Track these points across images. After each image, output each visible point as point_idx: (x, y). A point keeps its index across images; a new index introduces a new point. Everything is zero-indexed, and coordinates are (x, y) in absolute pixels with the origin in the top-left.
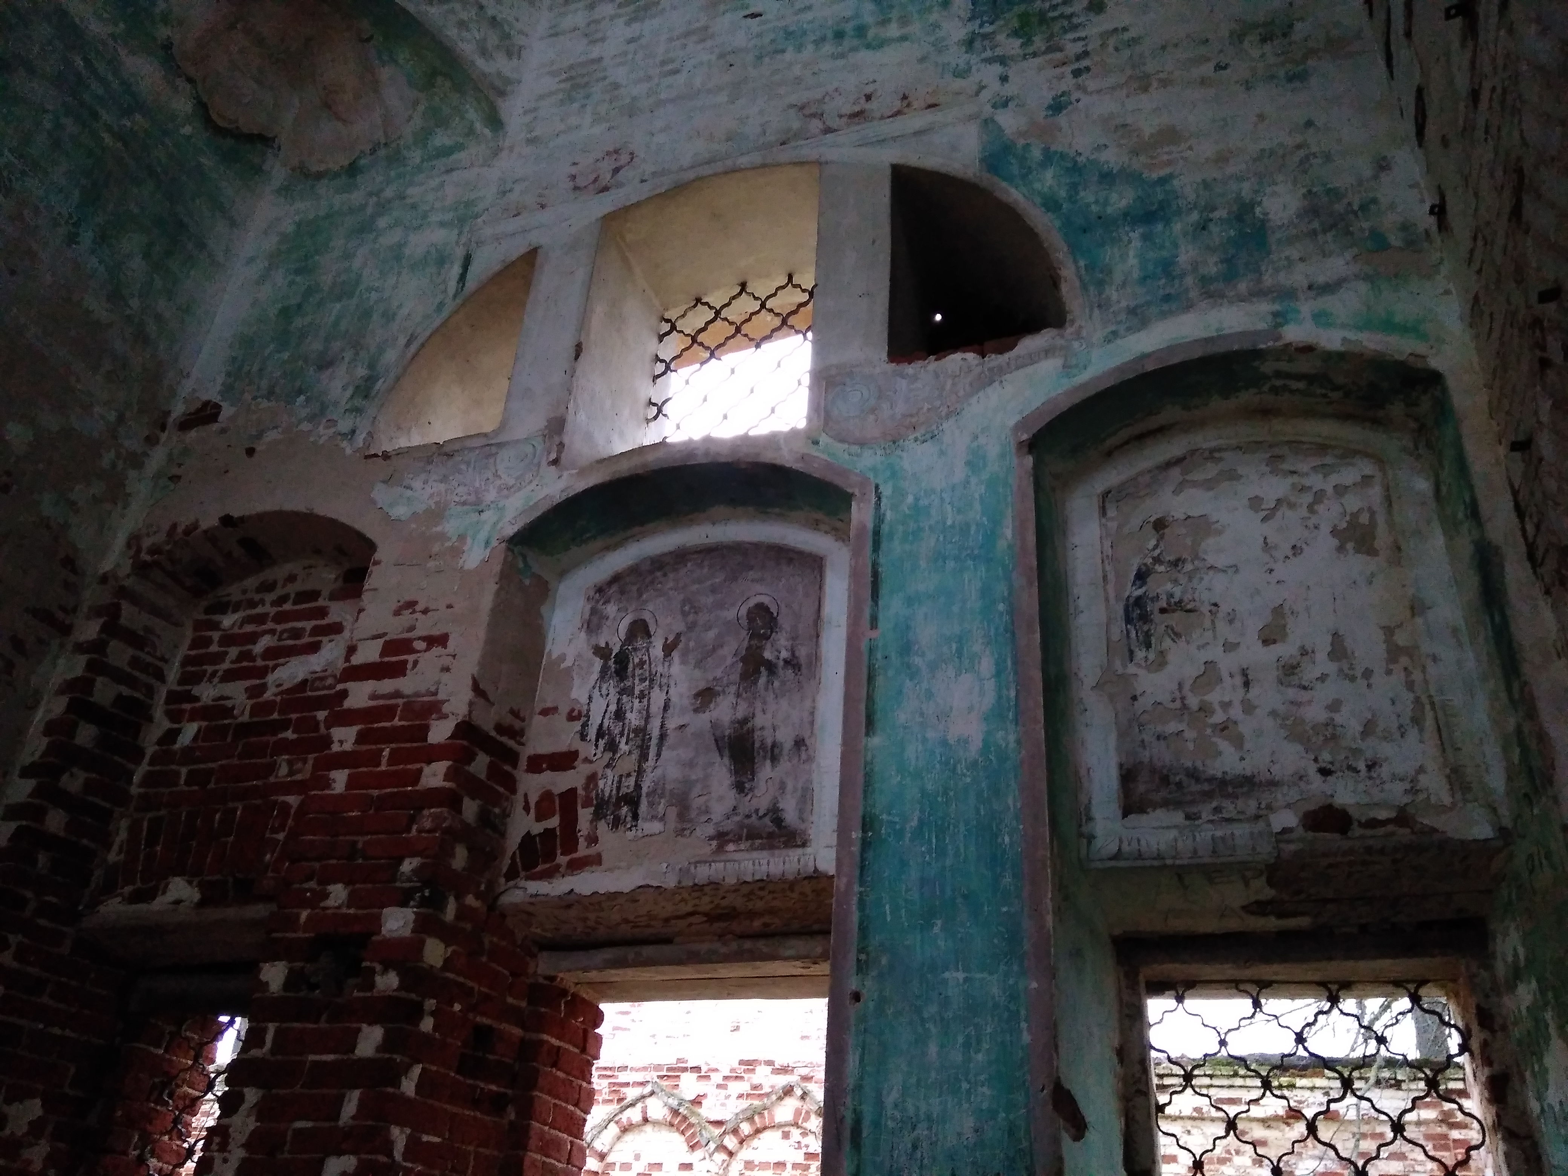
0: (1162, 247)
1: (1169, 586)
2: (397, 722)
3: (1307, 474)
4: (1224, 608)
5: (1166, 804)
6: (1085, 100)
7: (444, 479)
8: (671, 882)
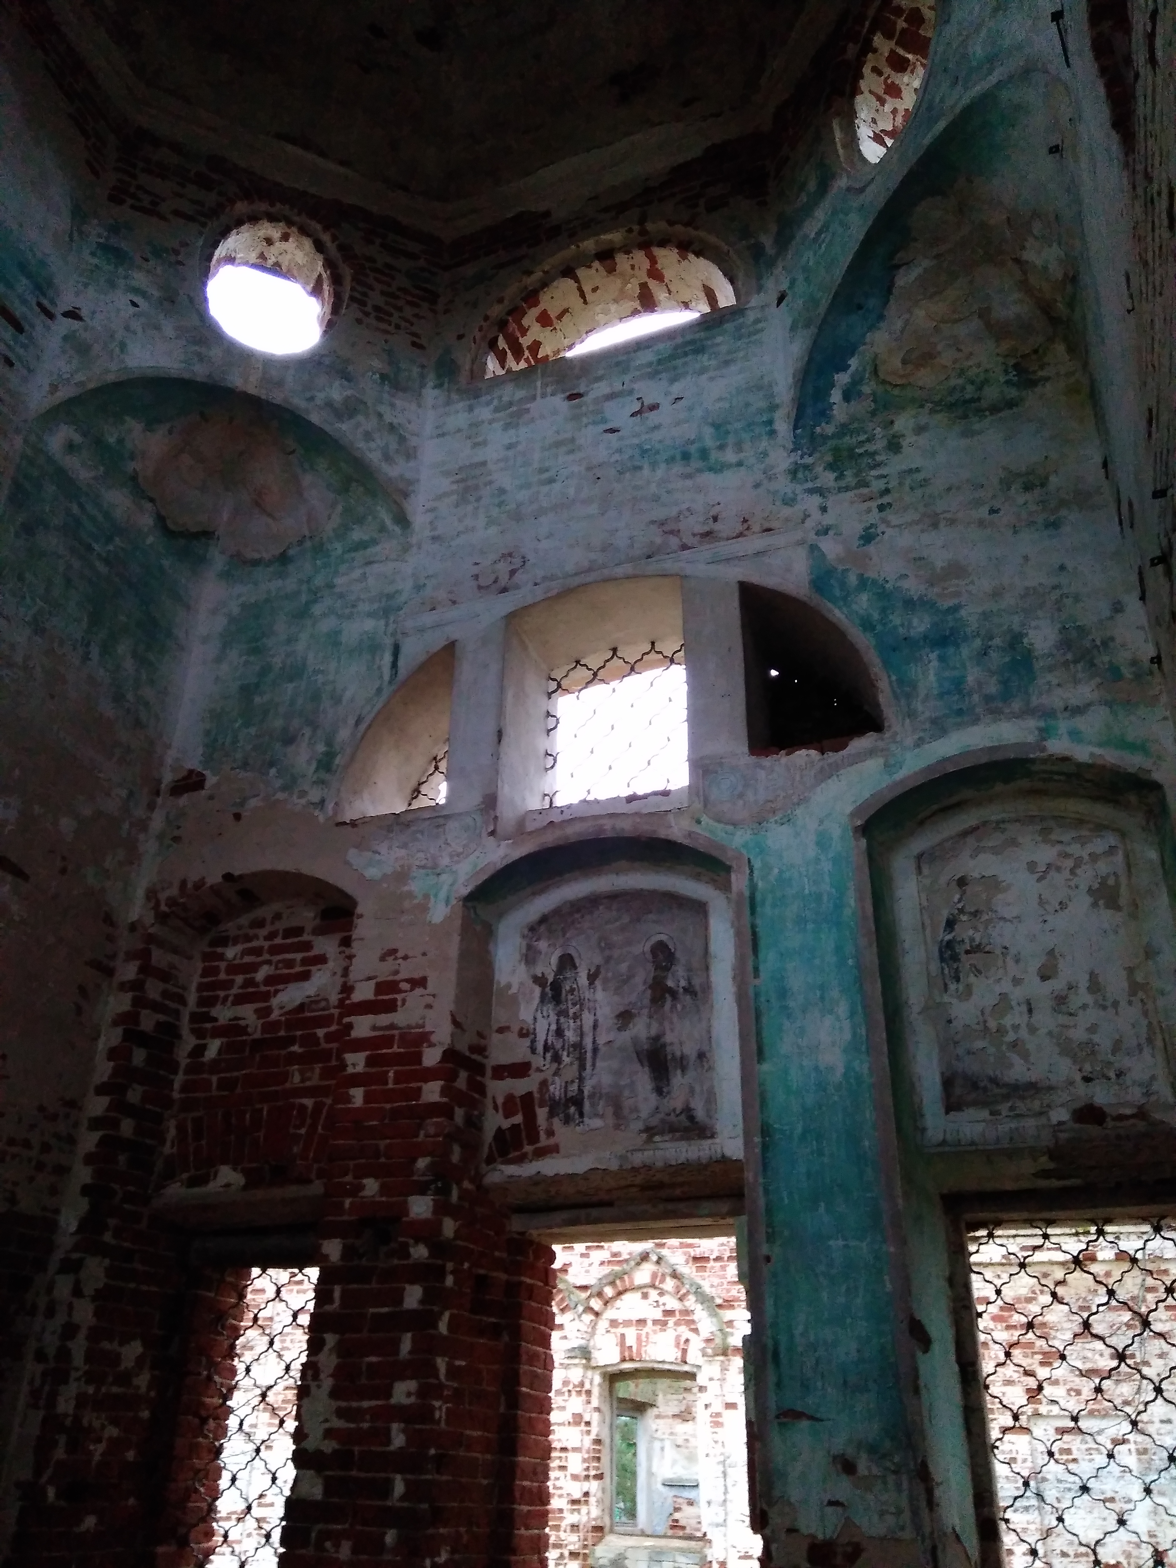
0: (955, 668)
1: (971, 932)
2: (395, 1049)
3: (1069, 844)
4: (1013, 951)
5: (975, 1104)
6: (889, 532)
7: (405, 846)
8: (614, 1166)
